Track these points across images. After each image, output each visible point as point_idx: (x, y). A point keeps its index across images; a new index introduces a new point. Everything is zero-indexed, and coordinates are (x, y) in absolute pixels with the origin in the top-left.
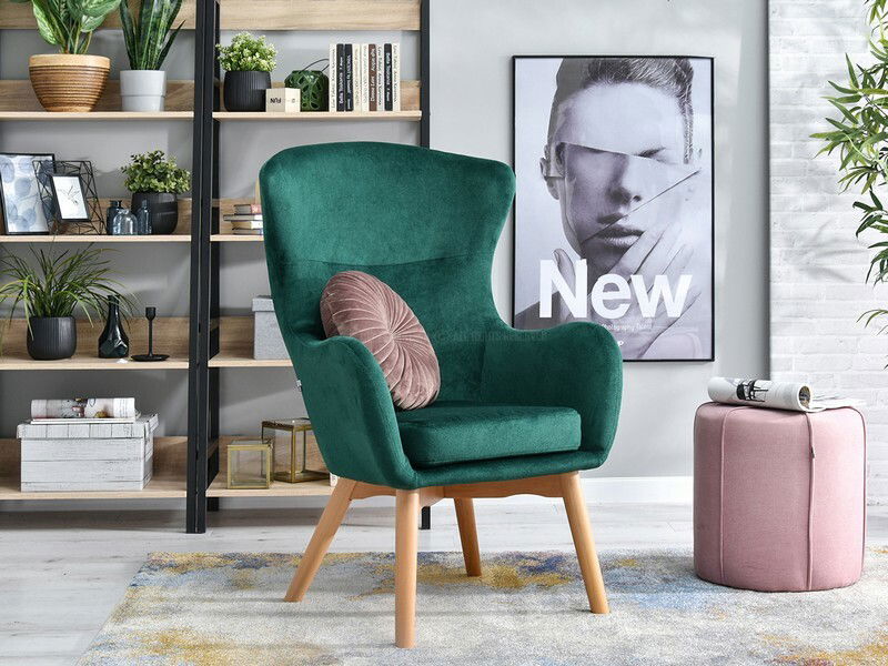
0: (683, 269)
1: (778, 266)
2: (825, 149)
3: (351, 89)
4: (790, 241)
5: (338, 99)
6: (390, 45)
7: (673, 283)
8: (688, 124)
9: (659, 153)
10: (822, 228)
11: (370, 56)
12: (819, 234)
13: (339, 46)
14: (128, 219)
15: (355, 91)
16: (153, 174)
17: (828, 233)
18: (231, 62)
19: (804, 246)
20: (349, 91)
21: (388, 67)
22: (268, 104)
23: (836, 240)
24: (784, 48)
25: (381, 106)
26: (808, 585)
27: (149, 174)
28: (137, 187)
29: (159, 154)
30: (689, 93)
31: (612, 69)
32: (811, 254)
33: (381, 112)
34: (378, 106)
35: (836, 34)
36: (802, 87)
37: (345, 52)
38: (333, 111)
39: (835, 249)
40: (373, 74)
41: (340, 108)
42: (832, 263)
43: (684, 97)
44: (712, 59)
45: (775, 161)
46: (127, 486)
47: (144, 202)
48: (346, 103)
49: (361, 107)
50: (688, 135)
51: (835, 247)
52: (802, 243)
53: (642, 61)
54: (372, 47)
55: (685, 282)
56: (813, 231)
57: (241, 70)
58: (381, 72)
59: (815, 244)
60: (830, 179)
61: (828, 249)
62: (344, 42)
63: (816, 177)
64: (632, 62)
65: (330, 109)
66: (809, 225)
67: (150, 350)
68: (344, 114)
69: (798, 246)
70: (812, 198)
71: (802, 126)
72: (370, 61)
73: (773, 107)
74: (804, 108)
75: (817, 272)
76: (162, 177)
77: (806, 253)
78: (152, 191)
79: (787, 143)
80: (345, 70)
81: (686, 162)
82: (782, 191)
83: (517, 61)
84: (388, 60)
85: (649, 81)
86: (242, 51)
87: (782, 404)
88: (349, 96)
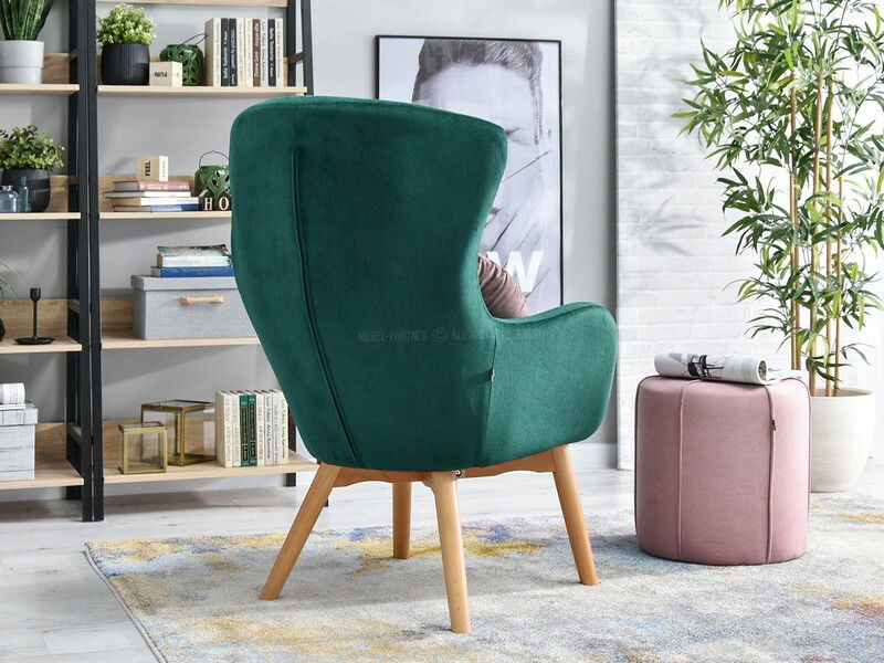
0: (535, 245)
1: (624, 241)
2: (686, 128)
3: (236, 65)
4: (636, 217)
5: (222, 74)
6: (274, 21)
7: (526, 259)
8: (538, 104)
9: (515, 134)
10: (663, 204)
11: (254, 30)
12: (660, 210)
13: (223, 21)
14: (11, 196)
15: (239, 66)
16: (29, 149)
17: (669, 209)
18: (113, 34)
19: (649, 222)
20: (233, 66)
21: (272, 43)
22: (152, 78)
23: (675, 216)
24: (630, 32)
25: (265, 81)
26: (767, 558)
27: (24, 150)
28: (14, 163)
29: (32, 129)
30: (539, 76)
31: (471, 50)
32: (654, 230)
33: (265, 88)
34: (262, 82)
35: (674, 19)
36: (646, 69)
37: (229, 26)
38: (216, 86)
39: (673, 224)
40: (256, 49)
41: (224, 83)
42: (672, 237)
43: (533, 80)
44: (560, 43)
45: (622, 141)
46: (19, 476)
47: (24, 179)
48: (230, 78)
49: (245, 82)
50: (538, 117)
51: (675, 222)
52: (646, 219)
53: (499, 43)
54: (256, 22)
55: (537, 258)
56: (654, 208)
57: (123, 42)
58: (264, 47)
59: (657, 220)
60: (671, 157)
61: (669, 224)
62: (229, 16)
63: (659, 156)
64: (489, 44)
65: (215, 83)
66: (652, 201)
67: (35, 334)
68: (229, 89)
69: (643, 220)
70: (655, 176)
71: (645, 106)
72: (254, 37)
73: (620, 89)
74: (647, 90)
75: (660, 246)
76: (38, 152)
77: (649, 228)
78: (29, 167)
79: (632, 123)
80: (229, 46)
81: (537, 142)
82: (628, 169)
83: (381, 40)
84: (272, 35)
85: (505, 63)
86: (124, 23)
87: (740, 378)
88: (233, 71)
